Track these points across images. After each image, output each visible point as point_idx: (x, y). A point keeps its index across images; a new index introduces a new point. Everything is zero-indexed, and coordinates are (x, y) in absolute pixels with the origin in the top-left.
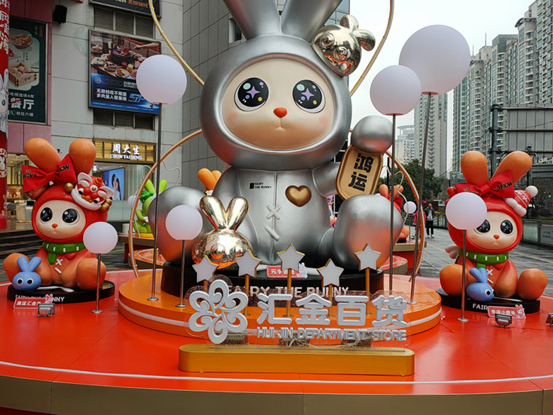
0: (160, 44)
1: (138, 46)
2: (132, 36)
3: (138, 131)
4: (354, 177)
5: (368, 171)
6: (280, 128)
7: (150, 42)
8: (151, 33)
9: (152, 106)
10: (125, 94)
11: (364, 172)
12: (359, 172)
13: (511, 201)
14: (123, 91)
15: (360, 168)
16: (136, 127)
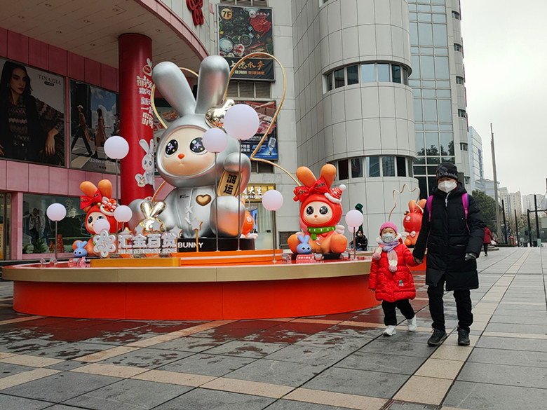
0: (275, 102)
1: (258, 107)
2: (253, 99)
3: (261, 175)
4: (226, 187)
5: (234, 183)
6: (181, 165)
7: (267, 102)
8: (268, 94)
9: (270, 154)
10: (248, 146)
11: (232, 184)
12: (229, 184)
13: (327, 194)
14: (247, 144)
15: (230, 182)
16: (259, 172)
